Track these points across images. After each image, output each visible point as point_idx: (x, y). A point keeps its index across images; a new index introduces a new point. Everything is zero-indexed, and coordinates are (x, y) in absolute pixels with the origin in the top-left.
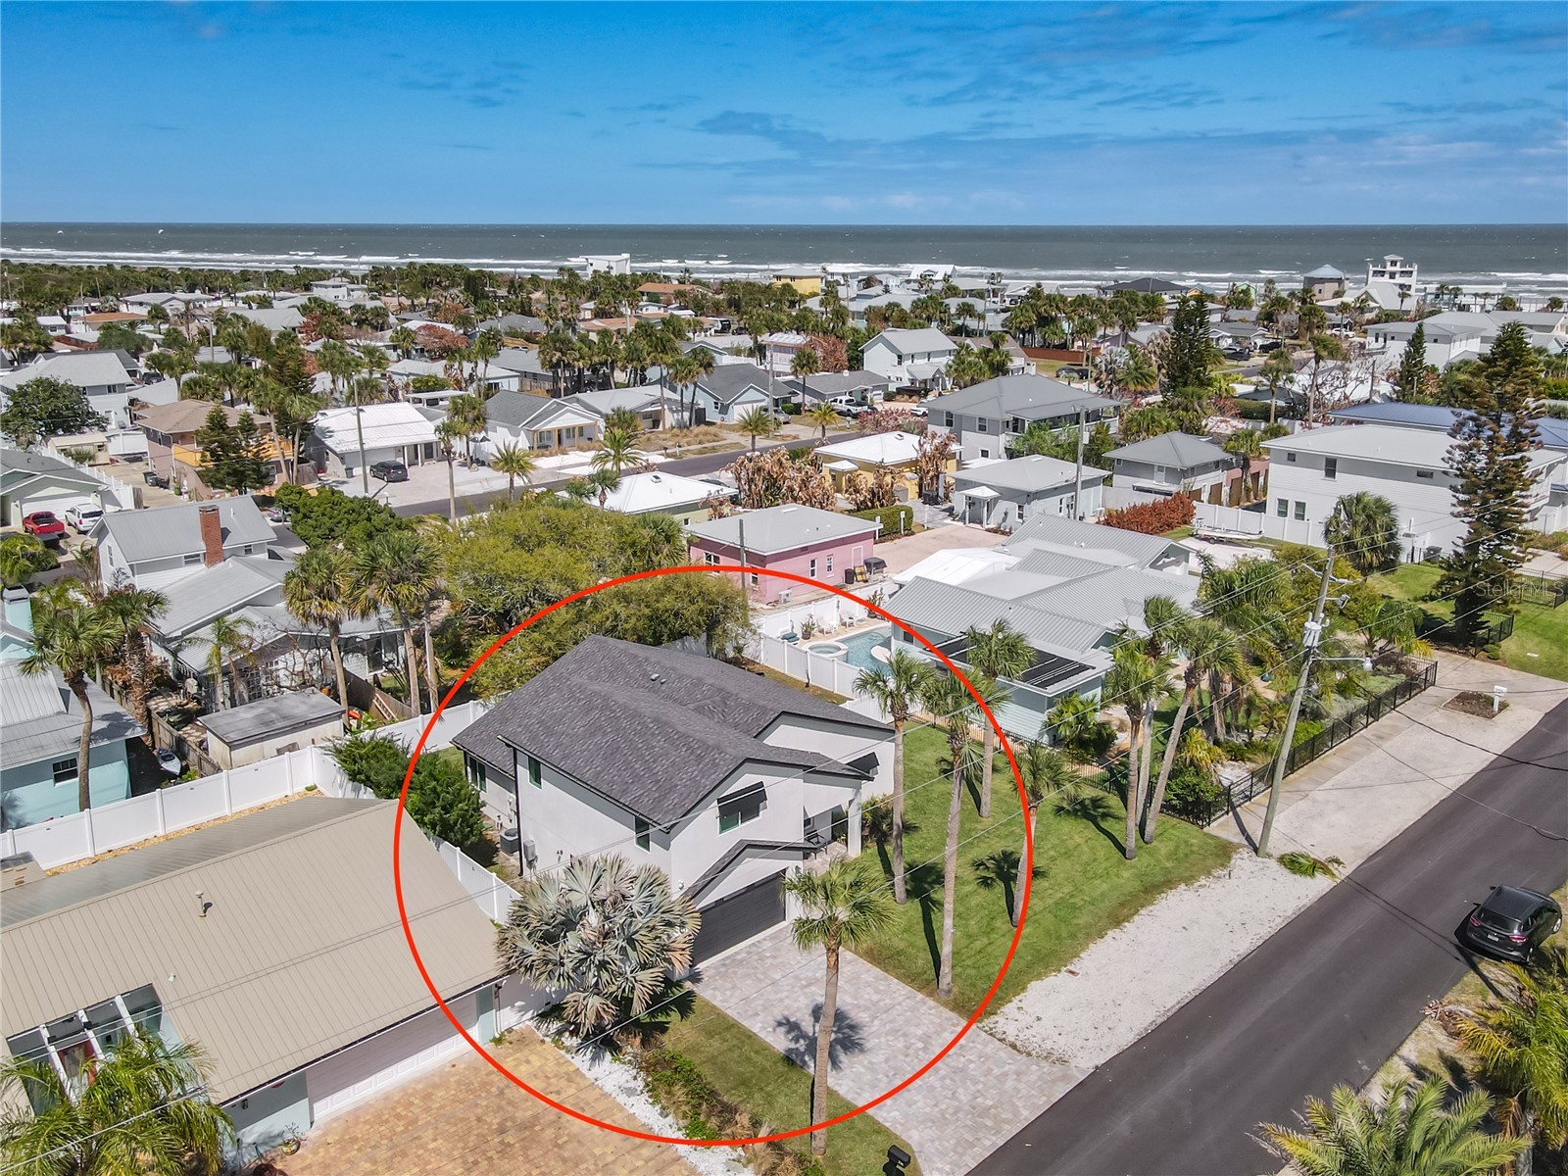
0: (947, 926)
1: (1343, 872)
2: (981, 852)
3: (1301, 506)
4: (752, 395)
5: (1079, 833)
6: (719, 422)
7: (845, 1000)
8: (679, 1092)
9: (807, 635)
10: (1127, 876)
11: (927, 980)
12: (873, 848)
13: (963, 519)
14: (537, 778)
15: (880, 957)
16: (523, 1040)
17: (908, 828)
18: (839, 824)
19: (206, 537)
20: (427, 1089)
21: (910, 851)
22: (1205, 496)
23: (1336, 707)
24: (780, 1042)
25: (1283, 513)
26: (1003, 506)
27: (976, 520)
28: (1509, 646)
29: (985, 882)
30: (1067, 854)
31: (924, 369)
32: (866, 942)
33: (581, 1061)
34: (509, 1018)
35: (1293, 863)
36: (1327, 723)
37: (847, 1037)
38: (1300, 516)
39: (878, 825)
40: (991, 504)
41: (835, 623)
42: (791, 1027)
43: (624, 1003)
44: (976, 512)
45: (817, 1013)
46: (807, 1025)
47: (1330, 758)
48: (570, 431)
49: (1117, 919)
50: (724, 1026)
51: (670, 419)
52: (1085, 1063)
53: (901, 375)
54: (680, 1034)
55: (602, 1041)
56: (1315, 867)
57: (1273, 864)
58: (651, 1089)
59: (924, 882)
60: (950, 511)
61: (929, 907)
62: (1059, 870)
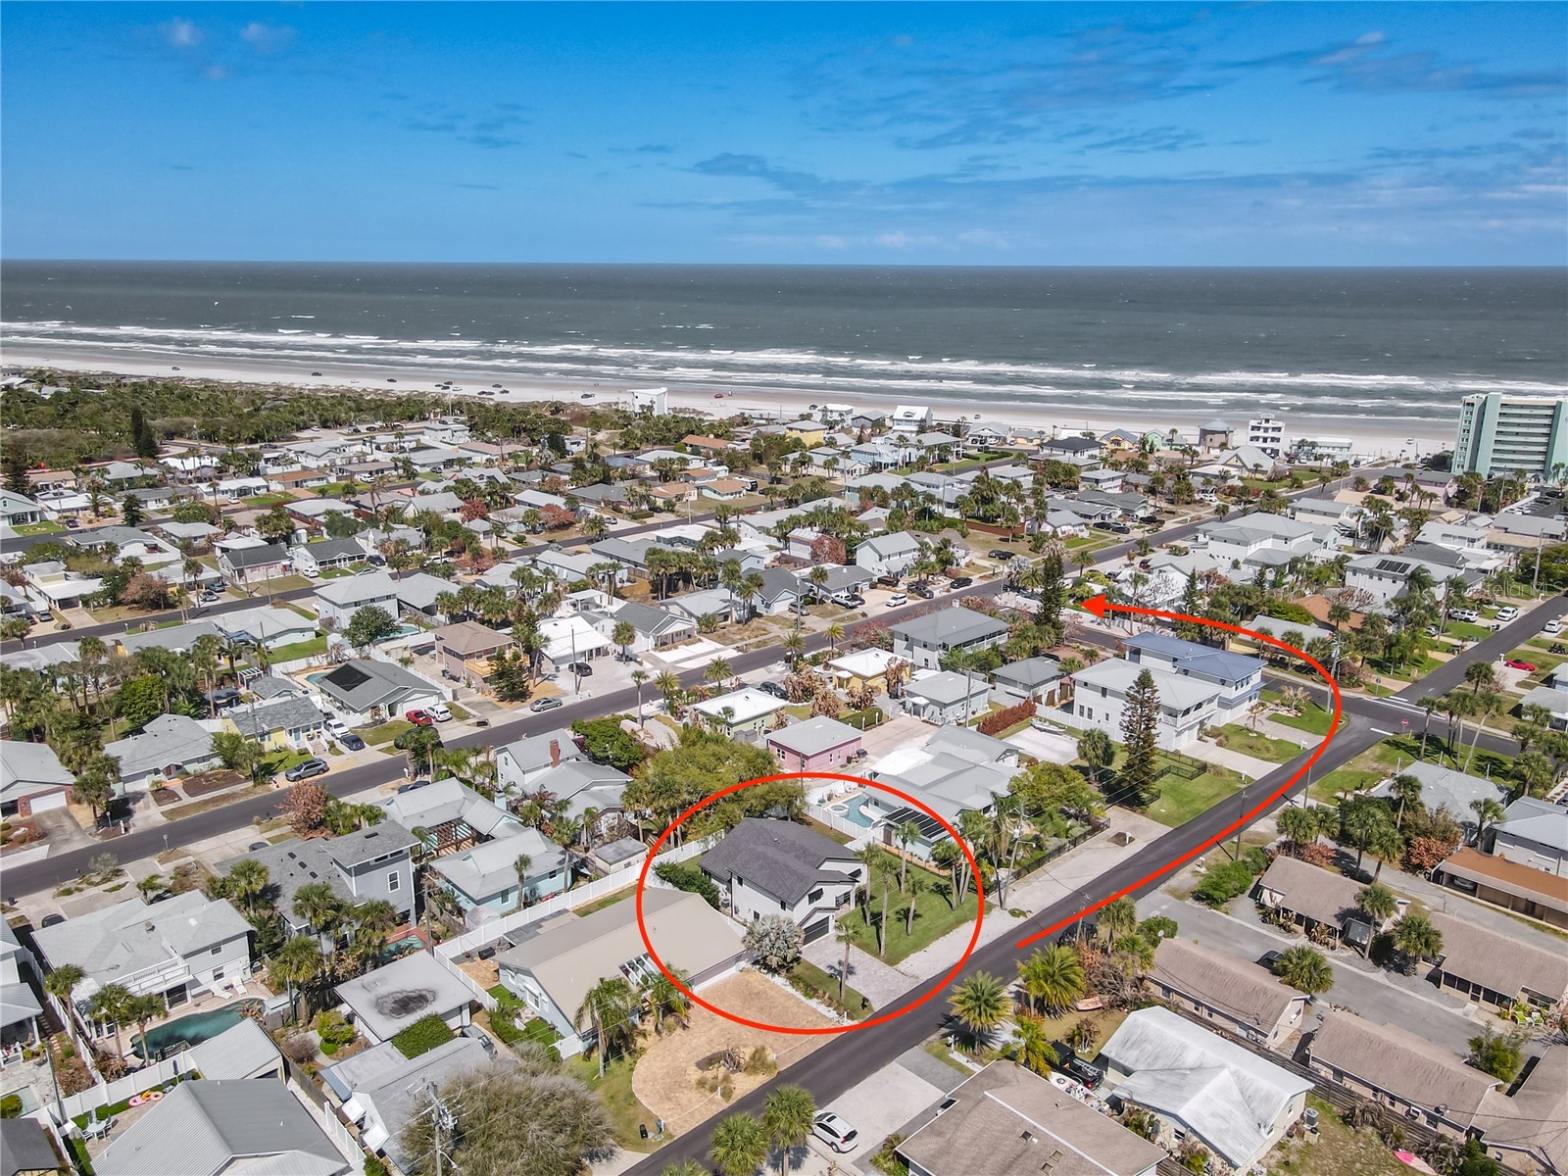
0: (883, 936)
1: (1030, 916)
2: (897, 908)
3: (1090, 710)
4: (786, 595)
5: (937, 900)
6: (765, 614)
7: (850, 960)
8: (801, 985)
9: (829, 799)
10: (951, 917)
11: (877, 954)
12: (860, 907)
13: (910, 712)
14: (741, 883)
15: (862, 946)
16: (748, 971)
17: (872, 898)
18: (846, 898)
19: (552, 755)
20: (725, 983)
21: (873, 907)
22: (1044, 699)
23: (1052, 843)
24: (828, 971)
25: (1082, 714)
26: (931, 708)
27: (917, 713)
28: (1154, 806)
29: (899, 920)
30: (931, 909)
31: (896, 564)
32: (857, 941)
33: (769, 976)
34: (743, 964)
35: (1014, 913)
36: (1047, 852)
37: (851, 971)
38: (1090, 716)
39: (861, 897)
40: (925, 707)
41: (843, 791)
42: (832, 967)
43: (785, 959)
44: (916, 710)
45: (840, 963)
46: (837, 967)
47: (1047, 866)
48: (678, 634)
49: (944, 933)
50: (812, 967)
51: (735, 615)
52: (924, 979)
53: (880, 570)
54: (797, 969)
55: (774, 971)
56: (1023, 913)
57: (1006, 912)
58: (792, 984)
59: (876, 919)
60: (903, 704)
61: (878, 929)
62: (926, 916)
